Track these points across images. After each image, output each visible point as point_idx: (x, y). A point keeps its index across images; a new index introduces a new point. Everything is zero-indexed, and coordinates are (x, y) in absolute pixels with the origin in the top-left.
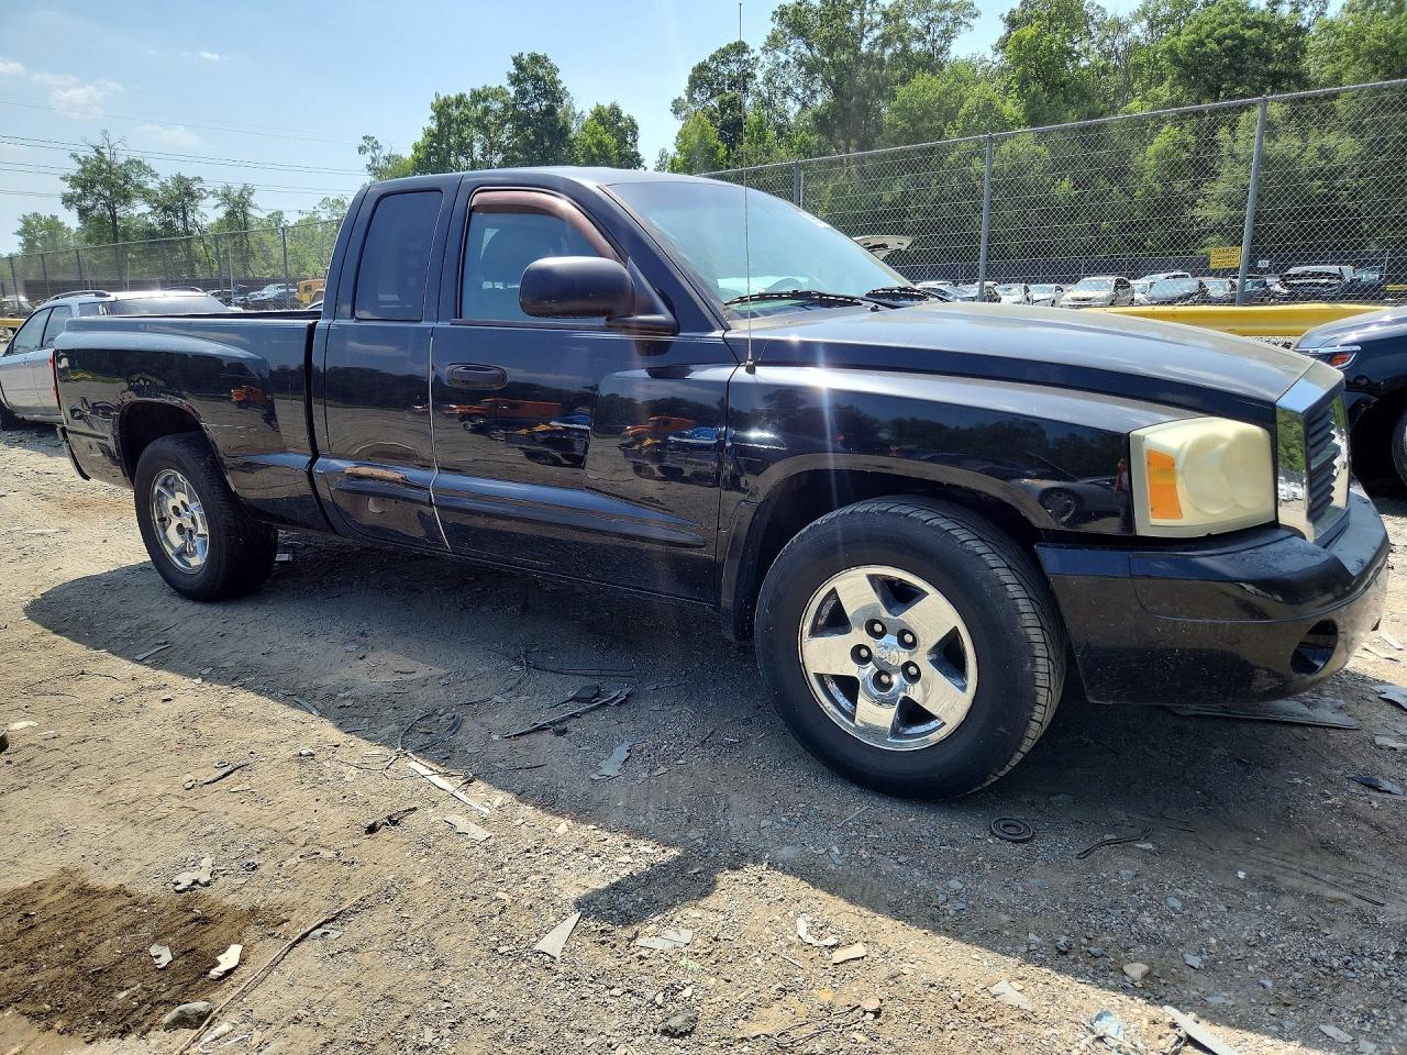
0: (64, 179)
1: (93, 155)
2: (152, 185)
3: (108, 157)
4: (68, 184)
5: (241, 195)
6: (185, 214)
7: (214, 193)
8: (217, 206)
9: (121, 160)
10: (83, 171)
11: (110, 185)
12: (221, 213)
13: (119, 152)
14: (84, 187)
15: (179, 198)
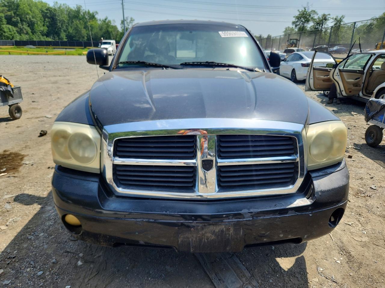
0: (294, 17)
1: (304, 10)
2: (316, 17)
3: (306, 10)
4: (295, 18)
5: (340, 19)
6: (322, 25)
7: (333, 18)
8: (332, 22)
9: (310, 11)
10: (299, 14)
11: (305, 17)
12: (333, 24)
13: (310, 8)
14: (298, 19)
15: (322, 20)
